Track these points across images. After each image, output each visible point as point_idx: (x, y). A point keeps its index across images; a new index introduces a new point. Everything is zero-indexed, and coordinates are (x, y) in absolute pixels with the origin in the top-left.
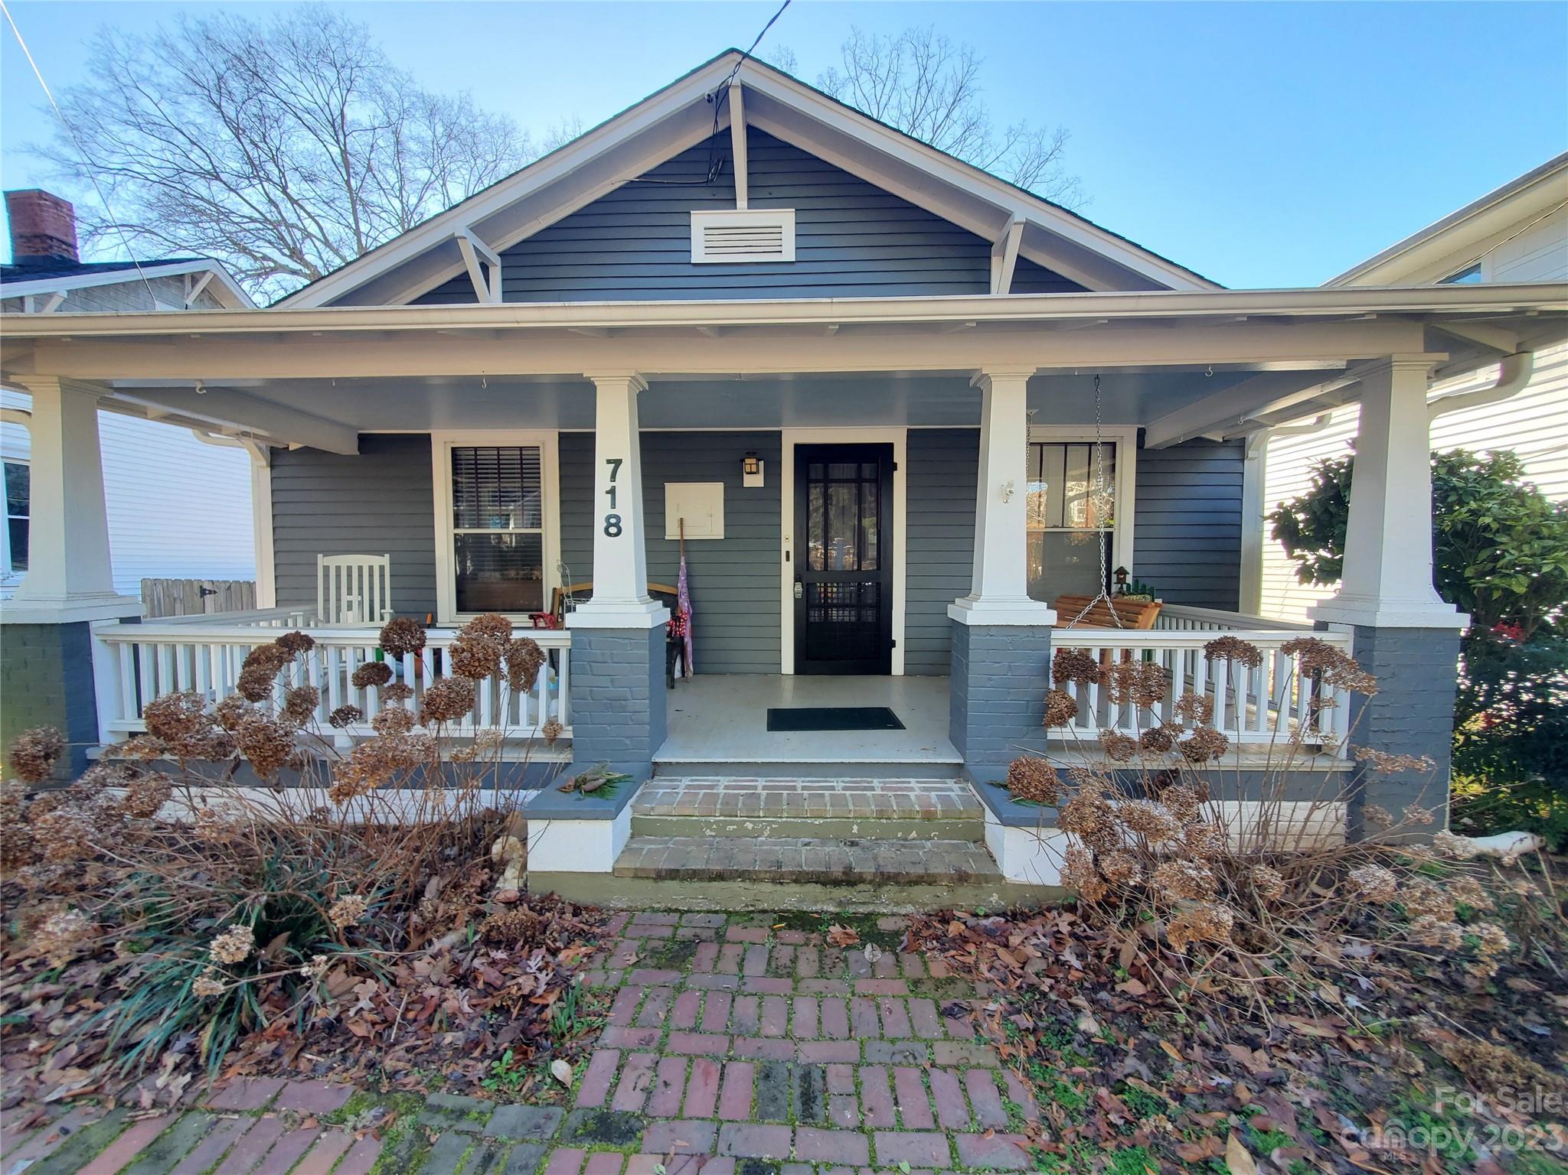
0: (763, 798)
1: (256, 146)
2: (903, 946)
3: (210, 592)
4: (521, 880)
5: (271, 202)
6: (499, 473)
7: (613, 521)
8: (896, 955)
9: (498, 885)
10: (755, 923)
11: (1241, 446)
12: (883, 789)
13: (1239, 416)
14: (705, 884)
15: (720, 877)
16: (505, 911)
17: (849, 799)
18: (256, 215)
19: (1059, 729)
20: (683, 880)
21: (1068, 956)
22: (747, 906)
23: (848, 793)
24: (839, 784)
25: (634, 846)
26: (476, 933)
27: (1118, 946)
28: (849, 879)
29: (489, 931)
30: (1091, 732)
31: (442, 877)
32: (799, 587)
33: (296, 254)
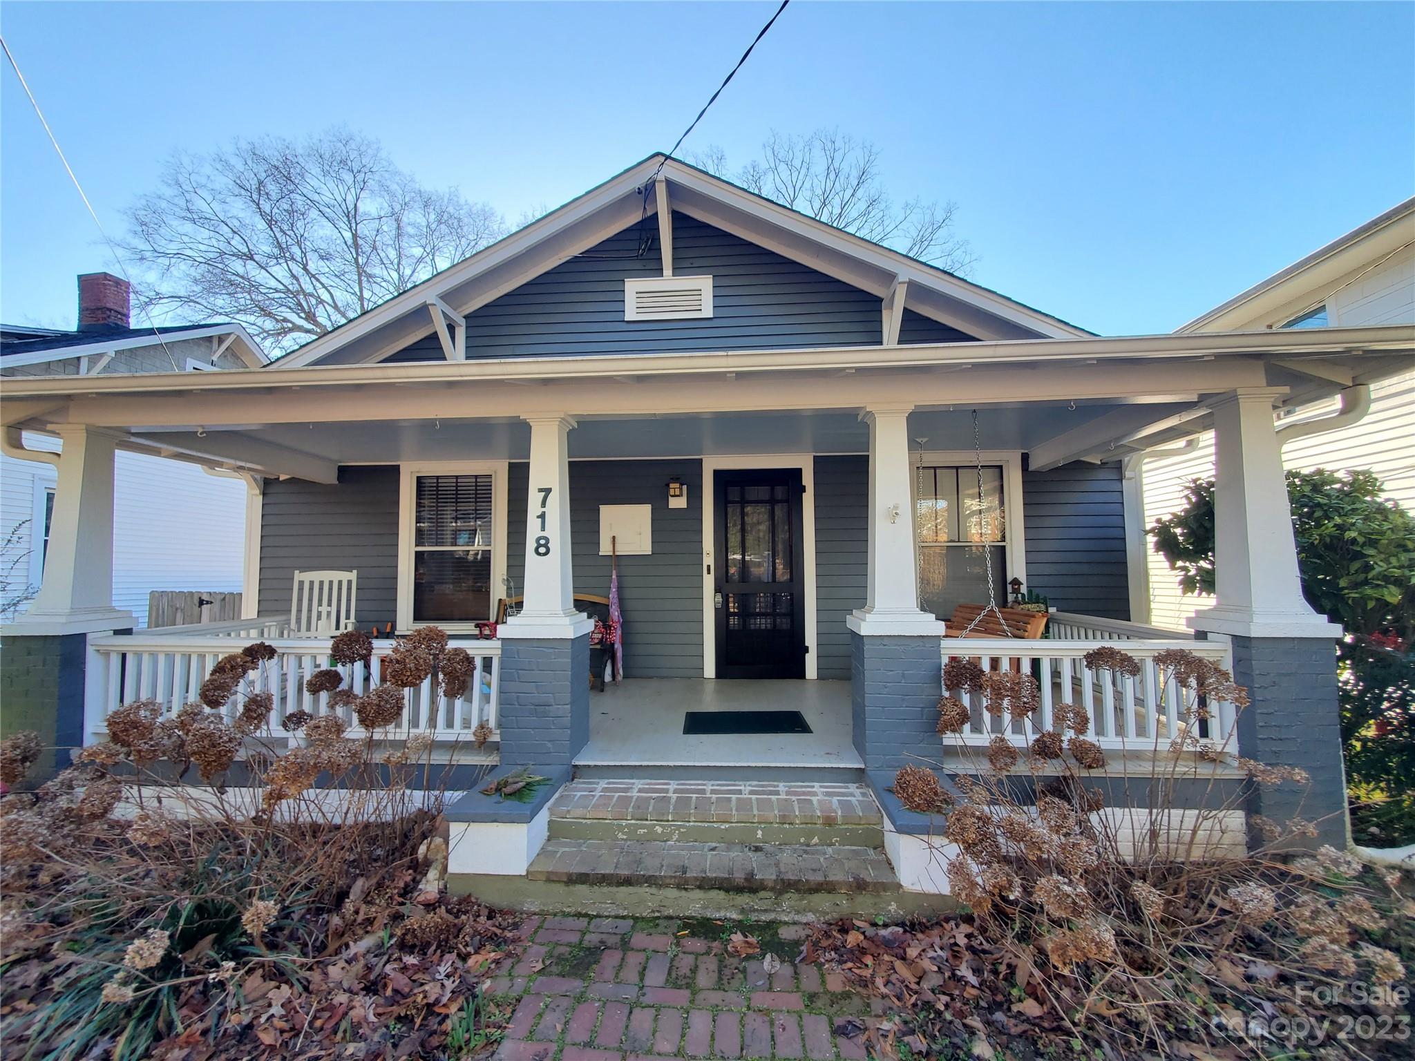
0: (673, 801)
1: (285, 233)
2: (802, 956)
3: (208, 603)
4: (441, 883)
5: (293, 276)
6: (457, 498)
7: (542, 542)
8: (795, 966)
9: (420, 887)
10: (660, 929)
11: (1118, 467)
12: (788, 793)
13: (1110, 442)
14: (614, 889)
15: (627, 881)
16: (423, 912)
17: (754, 802)
18: (281, 287)
19: (953, 735)
20: (593, 884)
21: (965, 971)
22: (653, 911)
23: (754, 797)
24: (746, 787)
25: (550, 848)
26: (391, 936)
27: (1014, 961)
28: (751, 886)
29: (404, 935)
30: (984, 739)
31: (367, 878)
32: (719, 598)
33: (311, 317)
